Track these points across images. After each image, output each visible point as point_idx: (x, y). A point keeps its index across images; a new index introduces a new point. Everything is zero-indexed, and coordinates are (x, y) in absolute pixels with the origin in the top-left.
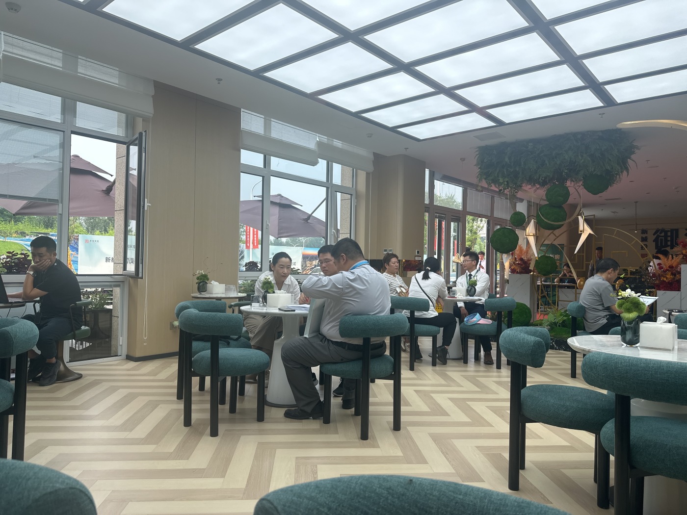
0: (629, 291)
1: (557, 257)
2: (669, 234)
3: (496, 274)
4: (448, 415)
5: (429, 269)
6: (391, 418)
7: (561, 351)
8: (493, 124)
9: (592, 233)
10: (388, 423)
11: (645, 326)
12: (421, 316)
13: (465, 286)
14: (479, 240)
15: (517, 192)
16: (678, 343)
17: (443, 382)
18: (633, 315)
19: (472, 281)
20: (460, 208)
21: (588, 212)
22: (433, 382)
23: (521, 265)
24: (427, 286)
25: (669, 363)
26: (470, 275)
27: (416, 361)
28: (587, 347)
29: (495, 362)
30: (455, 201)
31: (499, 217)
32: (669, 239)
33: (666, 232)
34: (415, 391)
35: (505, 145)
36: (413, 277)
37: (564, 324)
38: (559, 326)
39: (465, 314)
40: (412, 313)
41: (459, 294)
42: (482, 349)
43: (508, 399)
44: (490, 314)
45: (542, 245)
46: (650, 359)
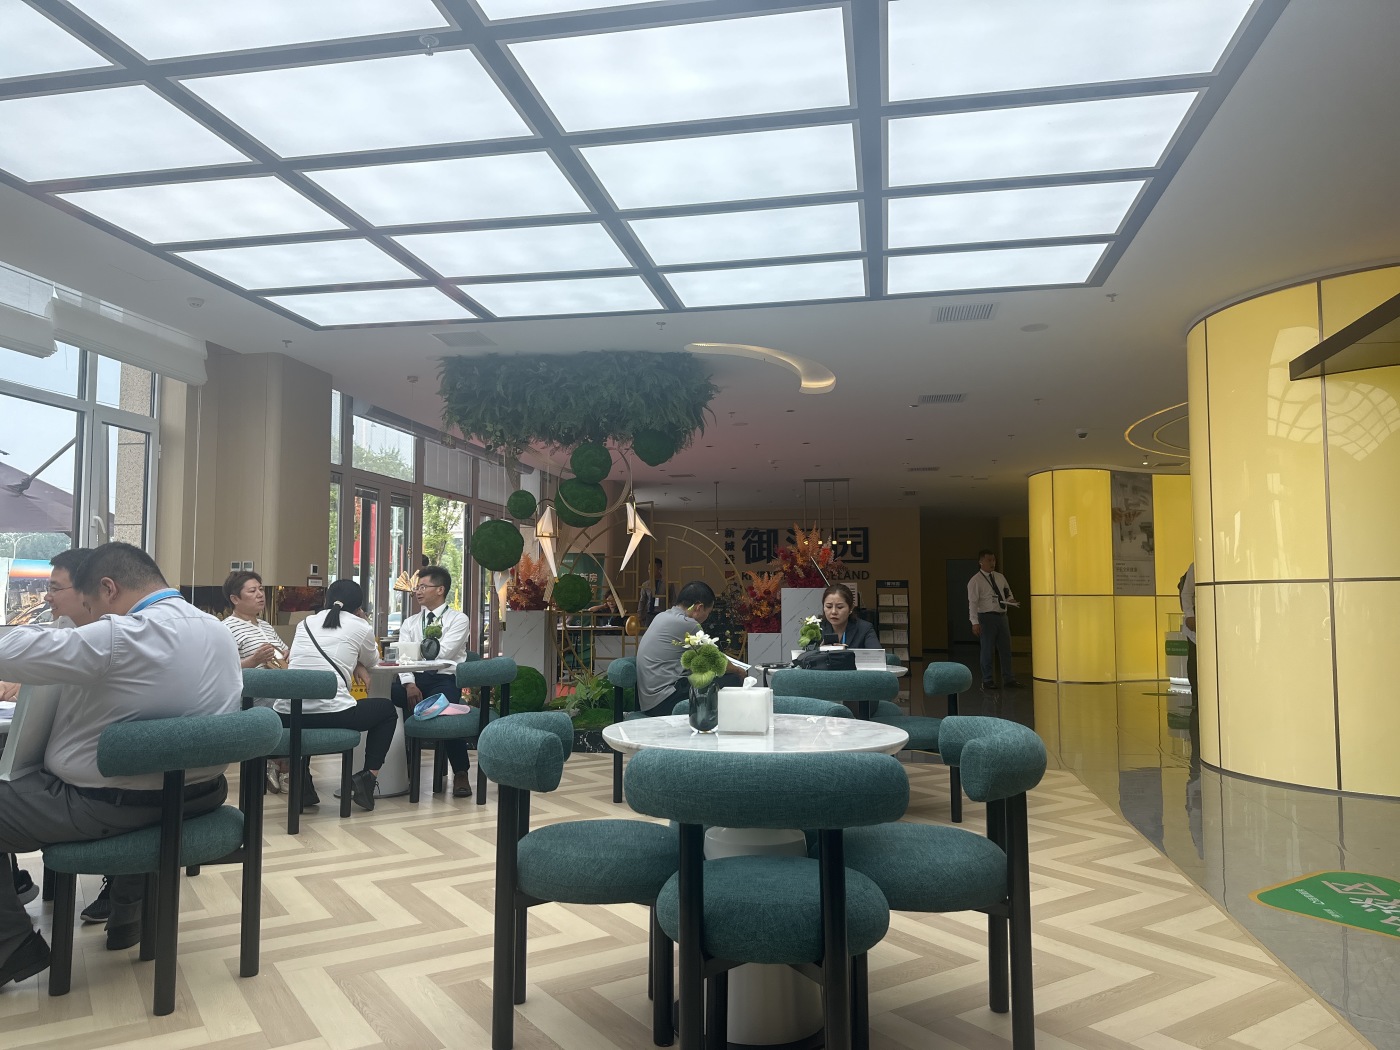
0: (701, 633)
1: (593, 577)
2: (765, 537)
3: (483, 613)
4: (371, 918)
5: (341, 604)
6: (236, 951)
7: (597, 754)
8: (471, 316)
9: (649, 534)
10: (227, 962)
11: (726, 694)
12: (318, 709)
13: (419, 638)
14: (450, 545)
15: (519, 453)
16: (775, 720)
17: (363, 848)
18: (706, 677)
19: (433, 628)
20: (410, 477)
21: (641, 497)
22: (341, 851)
23: (529, 593)
24: (333, 643)
25: (760, 756)
26: (431, 616)
27: (305, 810)
28: (634, 742)
29: (474, 791)
30: (400, 464)
31: (489, 498)
32: (765, 546)
33: (761, 535)
34: (299, 878)
35: (495, 359)
36: (301, 625)
37: (602, 702)
38: (595, 706)
39: (416, 697)
40: (296, 705)
41: (404, 656)
42: (450, 768)
43: (492, 865)
44: (468, 694)
45: (566, 555)
46: (732, 753)
